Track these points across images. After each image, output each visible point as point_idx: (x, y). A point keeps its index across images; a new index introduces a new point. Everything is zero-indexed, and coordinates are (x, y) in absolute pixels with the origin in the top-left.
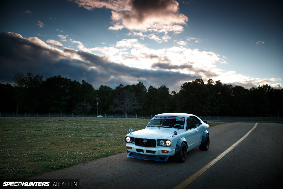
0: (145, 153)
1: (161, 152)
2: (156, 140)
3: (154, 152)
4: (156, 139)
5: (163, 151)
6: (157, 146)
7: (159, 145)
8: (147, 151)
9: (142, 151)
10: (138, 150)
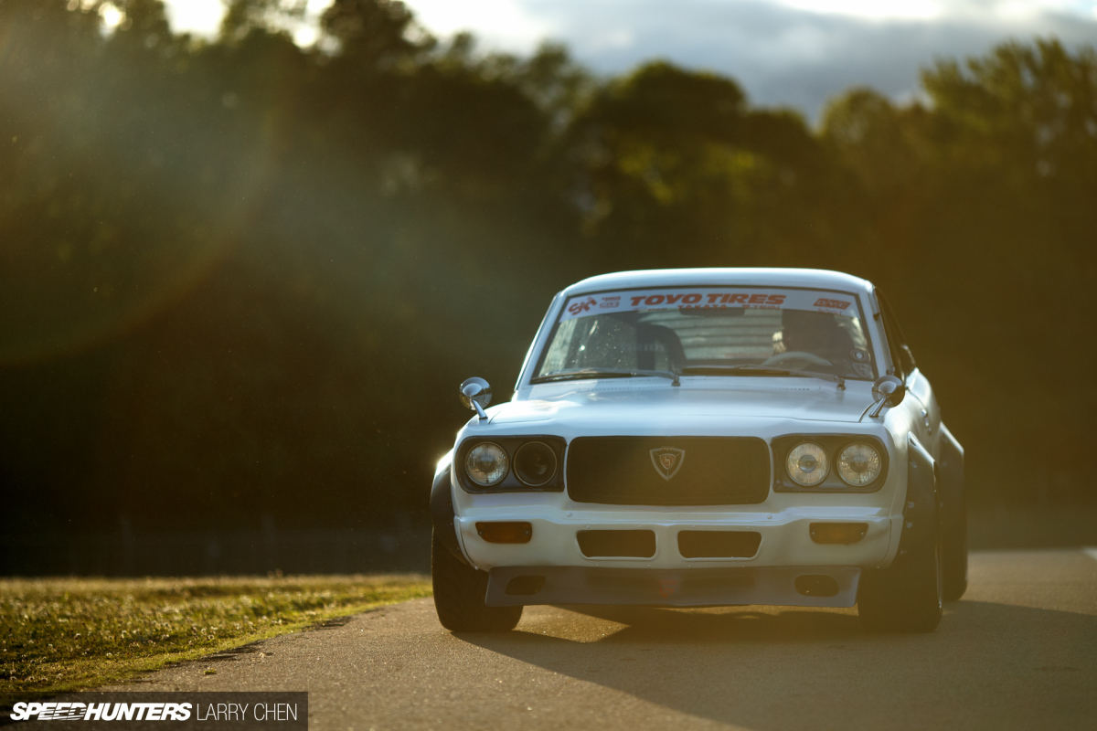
0: (667, 555)
1: (805, 537)
2: (768, 443)
3: (747, 541)
4: (767, 437)
5: (821, 532)
6: (780, 489)
7: (786, 484)
8: (691, 541)
9: (642, 541)
10: (590, 540)
